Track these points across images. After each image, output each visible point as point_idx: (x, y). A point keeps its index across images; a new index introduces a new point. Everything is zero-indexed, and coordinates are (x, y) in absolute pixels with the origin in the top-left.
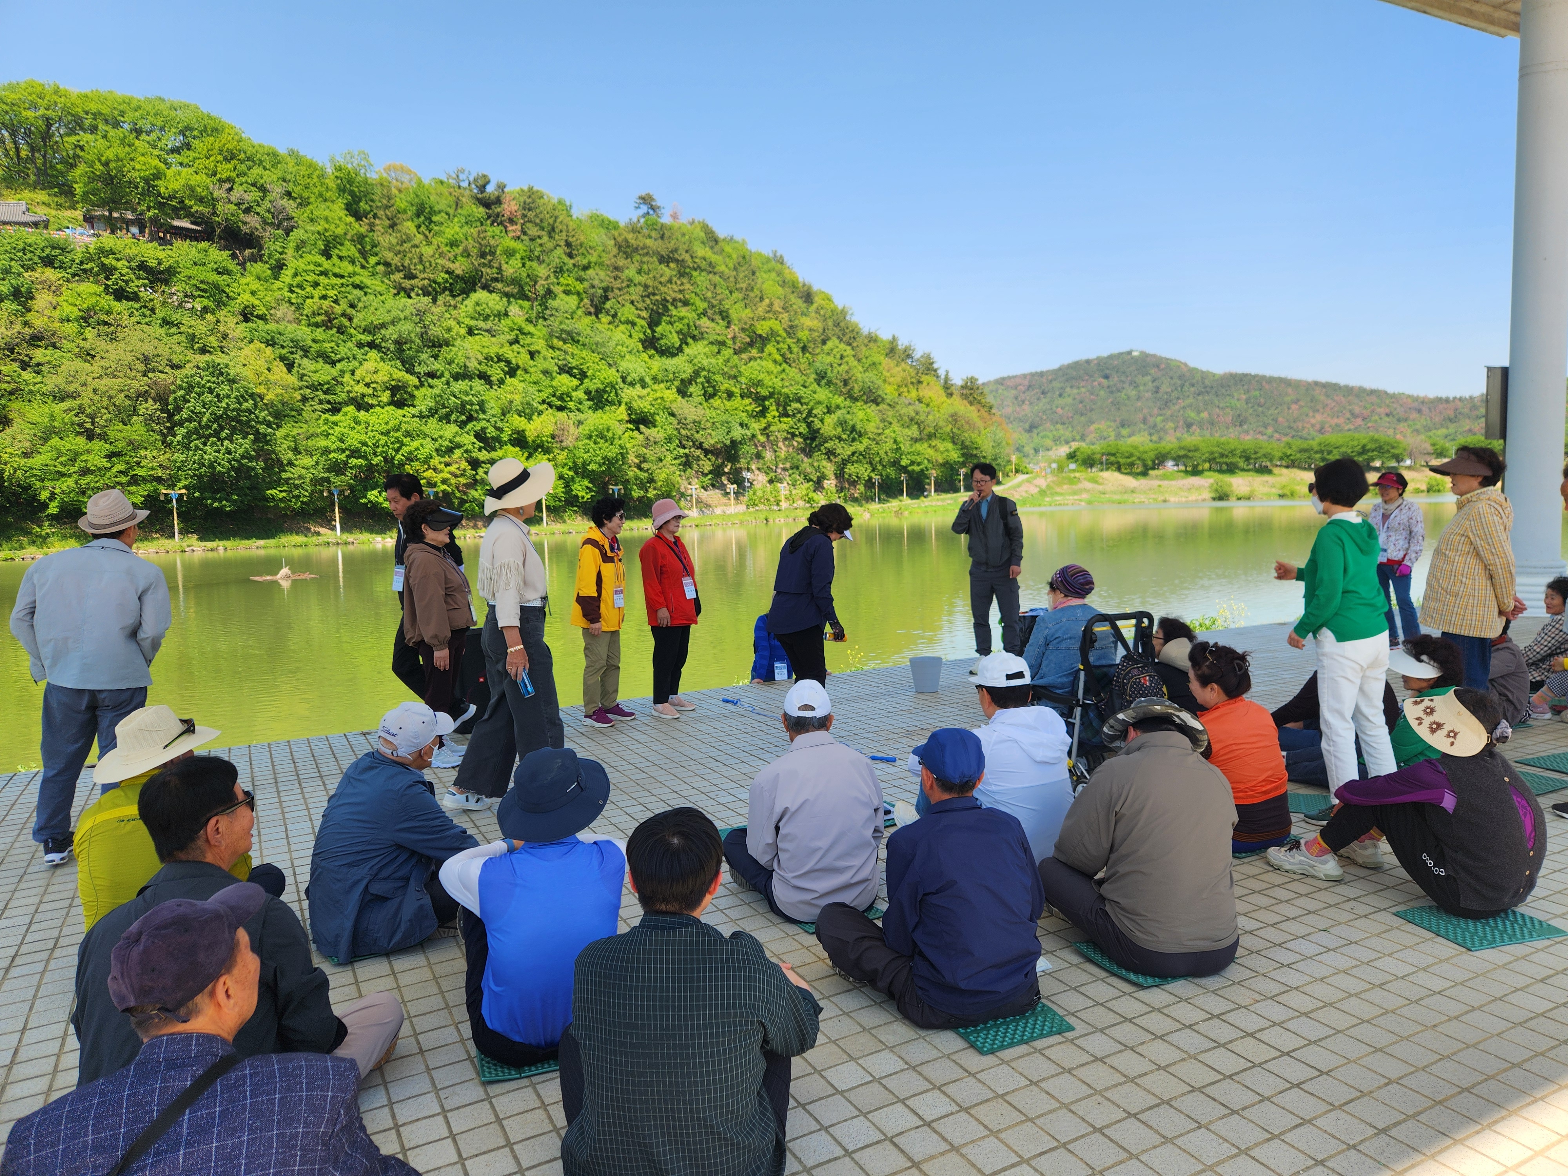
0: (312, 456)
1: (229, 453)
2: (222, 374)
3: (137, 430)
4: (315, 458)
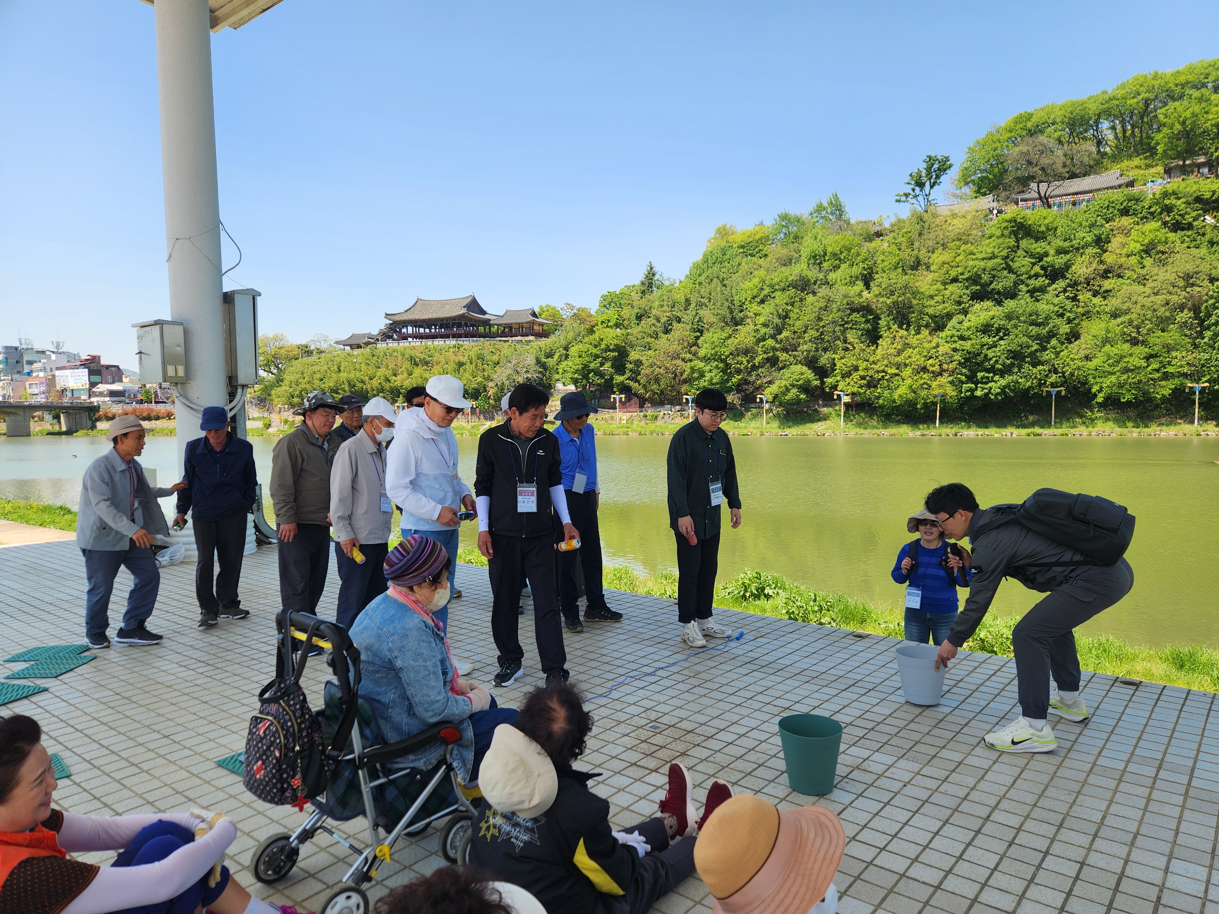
3: (1172, 335)
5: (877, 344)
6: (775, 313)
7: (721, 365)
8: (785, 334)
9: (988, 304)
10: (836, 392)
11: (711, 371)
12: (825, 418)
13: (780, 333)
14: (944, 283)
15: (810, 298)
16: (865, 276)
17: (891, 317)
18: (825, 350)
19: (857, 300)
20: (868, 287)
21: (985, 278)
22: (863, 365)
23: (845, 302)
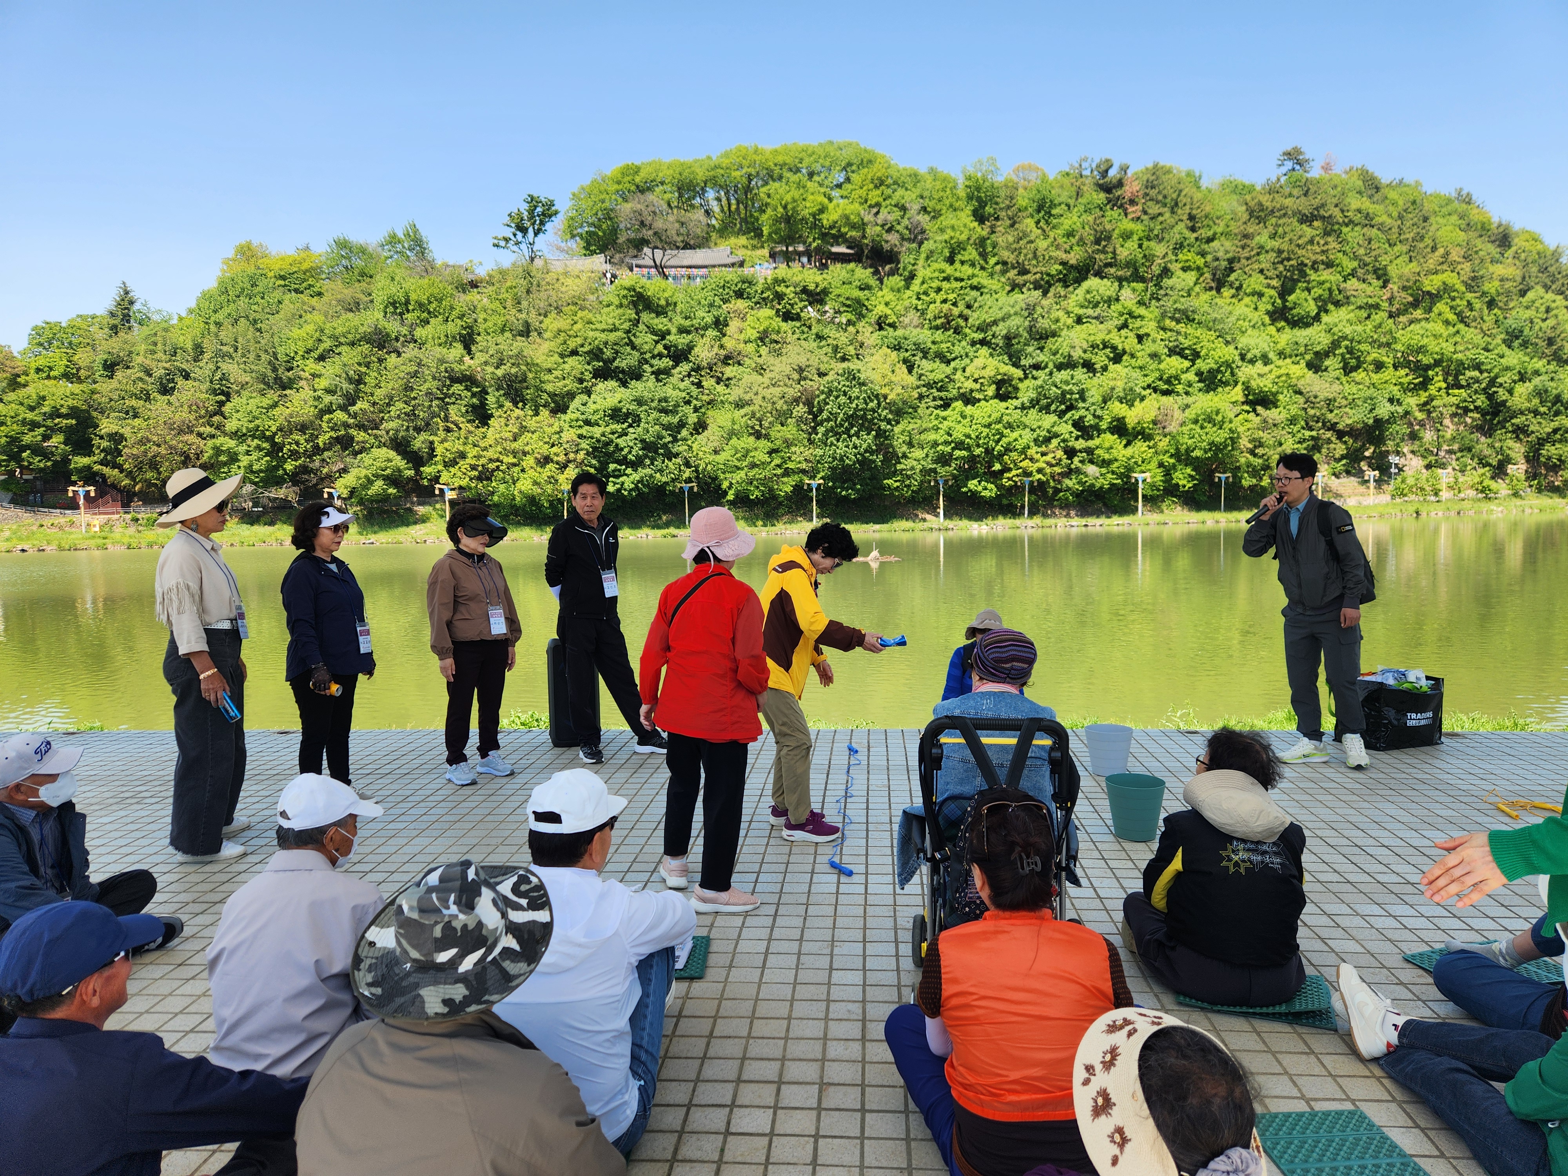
0: (923, 448)
1: (856, 447)
2: (854, 378)
3: (790, 431)
4: (925, 451)
5: (488, 424)
6: (344, 375)
7: (266, 445)
8: (360, 405)
9: (612, 384)
10: (437, 486)
11: (248, 453)
12: (424, 520)
13: (354, 404)
14: (562, 356)
15: (392, 359)
16: (464, 337)
17: (502, 392)
18: (418, 430)
19: (456, 367)
20: (469, 352)
21: (608, 353)
22: (472, 452)
23: (442, 368)
